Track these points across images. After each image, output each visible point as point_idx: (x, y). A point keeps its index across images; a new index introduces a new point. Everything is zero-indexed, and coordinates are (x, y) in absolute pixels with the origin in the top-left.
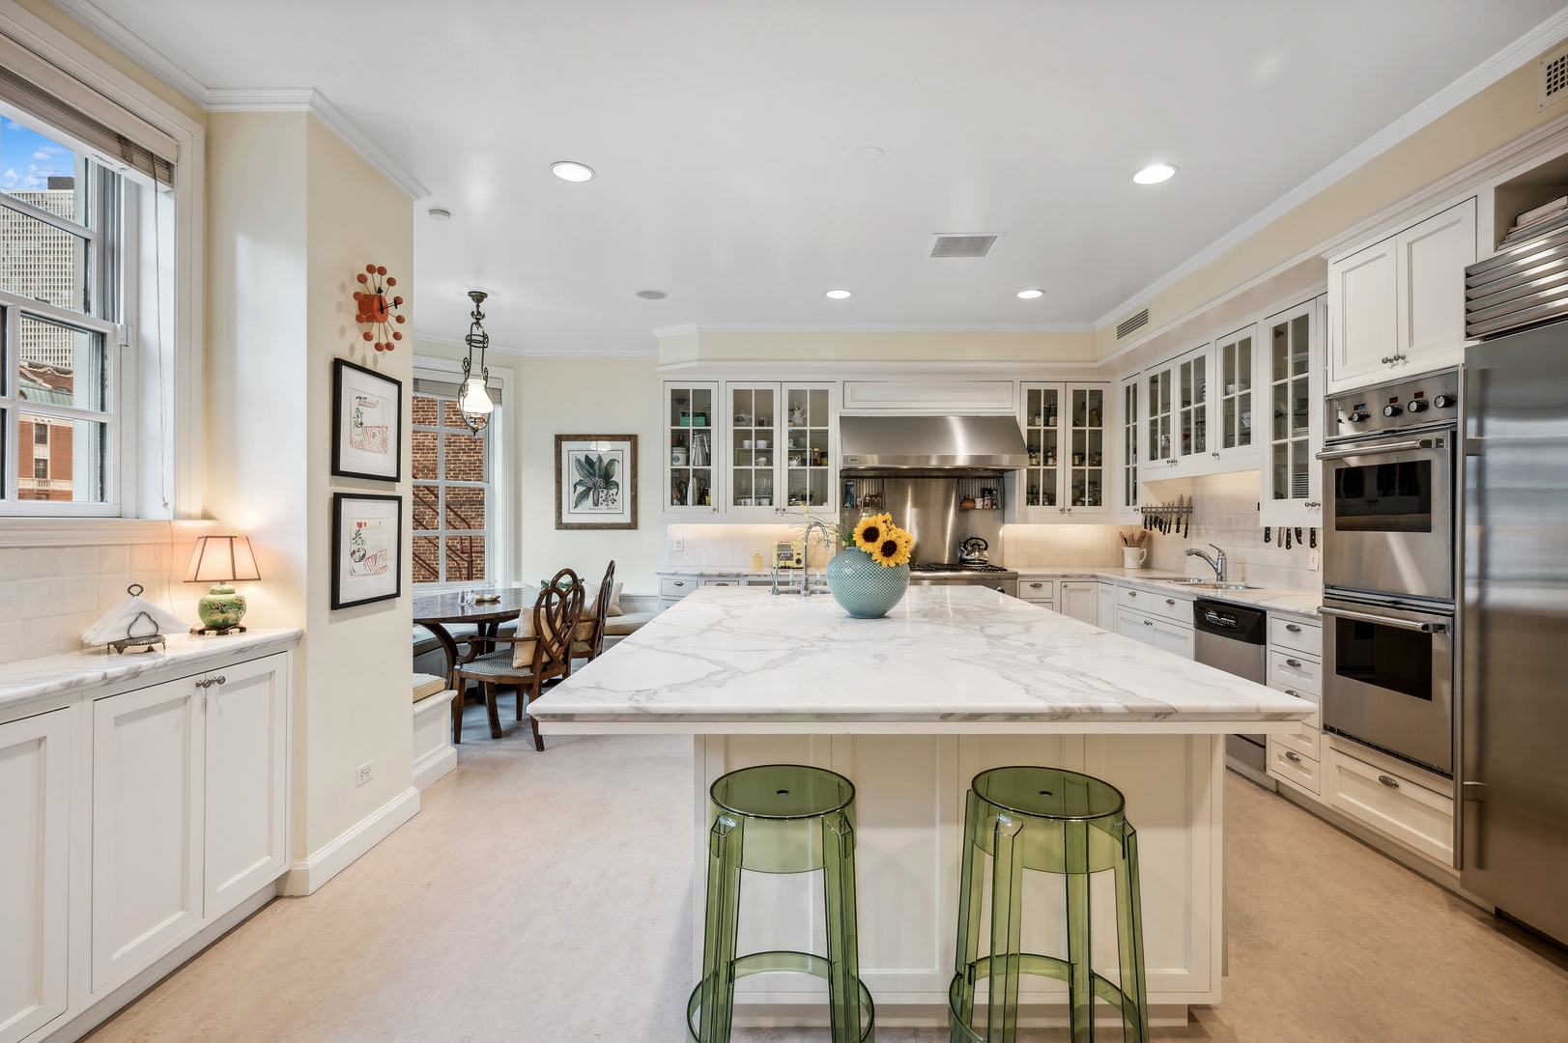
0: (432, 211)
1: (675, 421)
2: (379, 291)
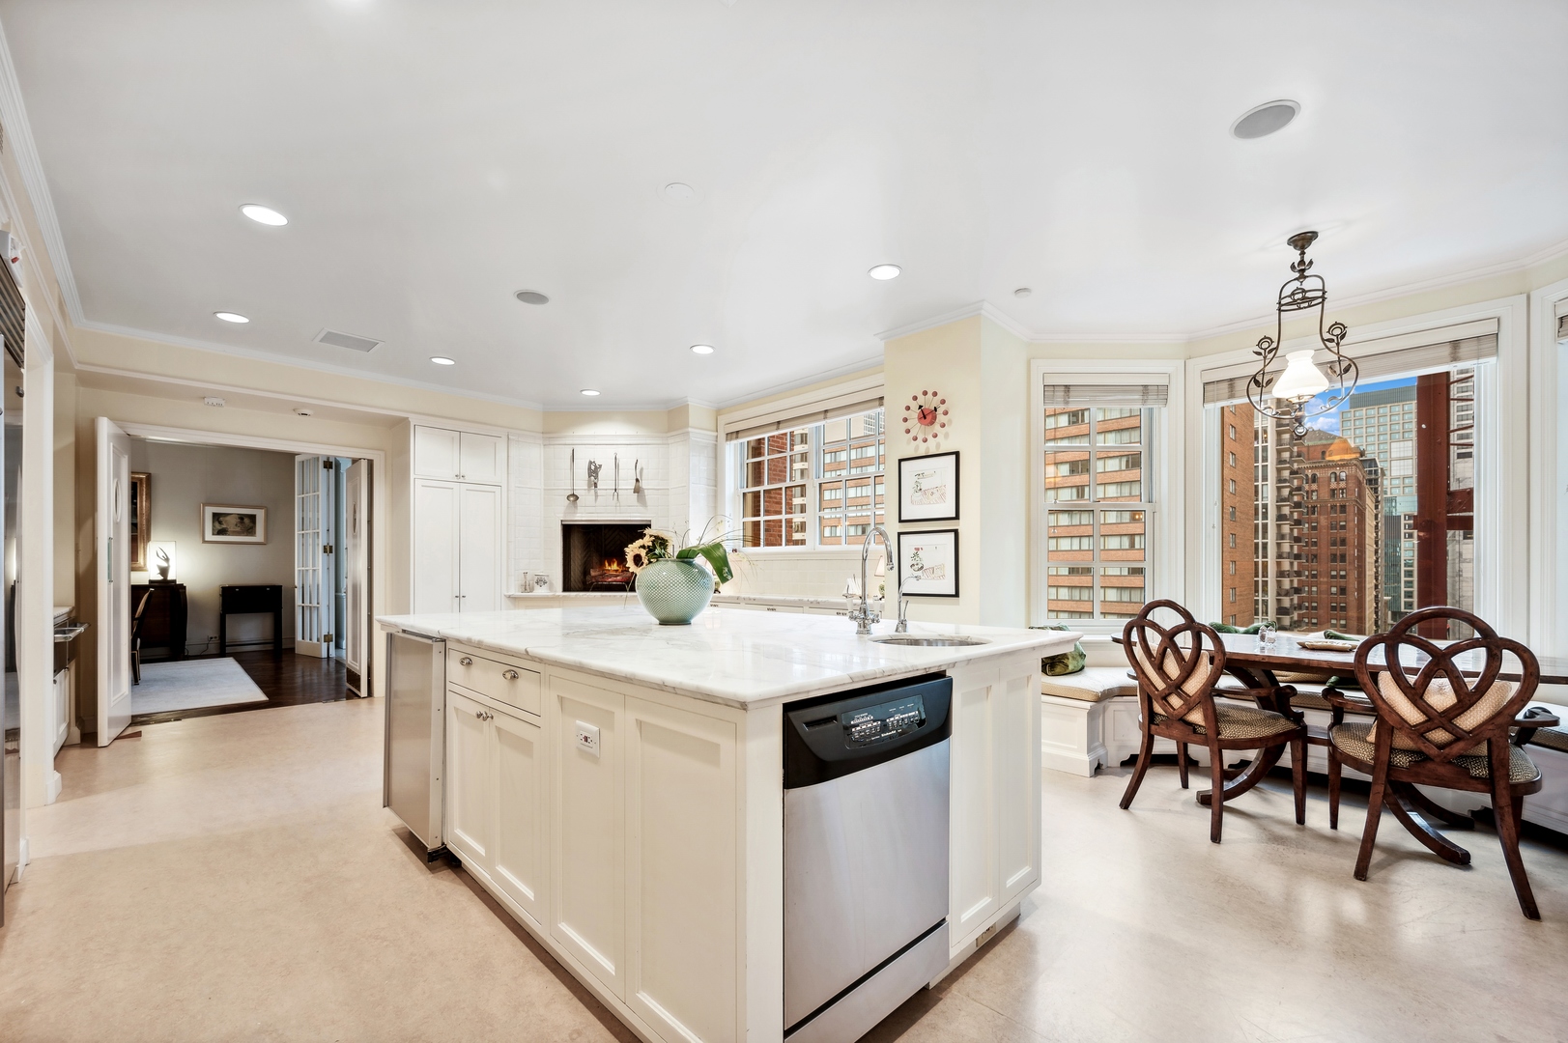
2: (920, 407)
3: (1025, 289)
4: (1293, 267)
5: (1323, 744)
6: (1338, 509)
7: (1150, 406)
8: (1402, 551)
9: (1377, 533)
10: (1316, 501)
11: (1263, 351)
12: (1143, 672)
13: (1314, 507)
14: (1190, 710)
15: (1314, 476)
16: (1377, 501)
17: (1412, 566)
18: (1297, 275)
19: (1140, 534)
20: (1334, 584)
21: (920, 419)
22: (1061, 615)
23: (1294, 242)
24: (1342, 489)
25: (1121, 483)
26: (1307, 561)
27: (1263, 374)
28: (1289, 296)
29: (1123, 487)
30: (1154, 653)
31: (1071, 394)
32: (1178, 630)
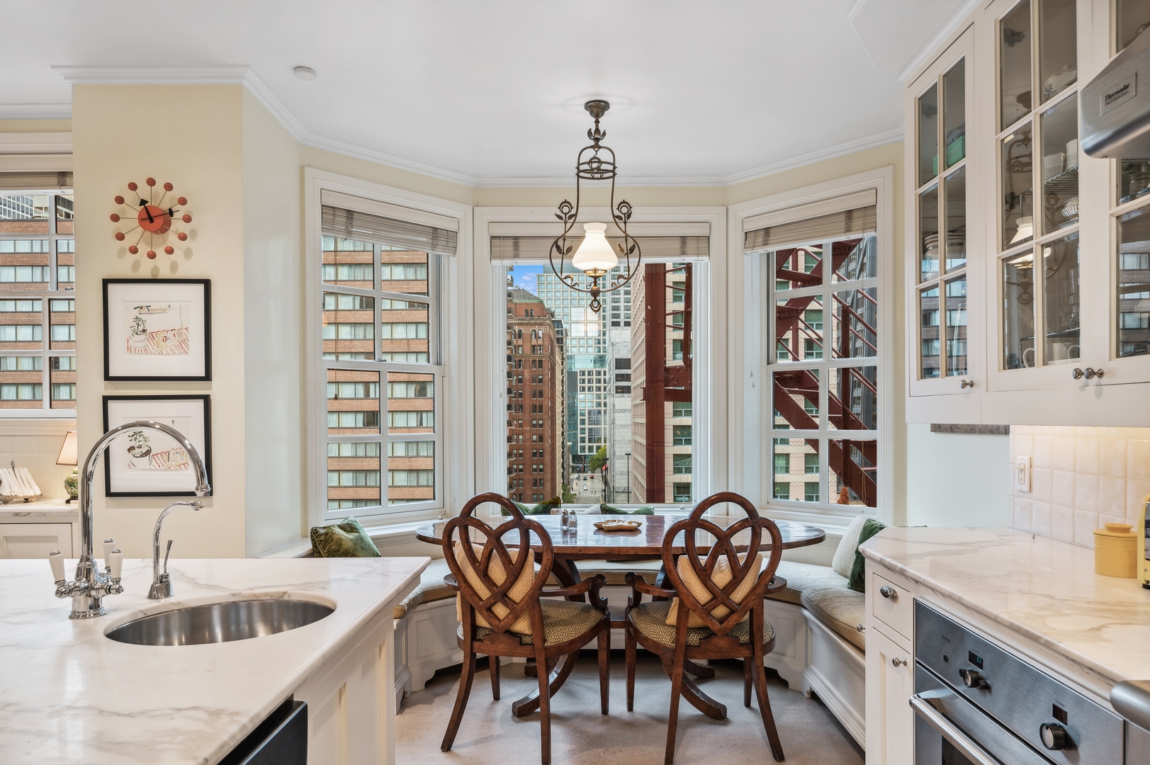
2: (143, 202)
3: (308, 69)
4: (589, 133)
5: (620, 627)
6: (537, 363)
7: (438, 253)
8: (579, 402)
9: (563, 386)
10: (521, 356)
11: (563, 216)
12: (466, 581)
13: (520, 361)
14: (516, 618)
15: (520, 331)
16: (563, 359)
17: (584, 415)
18: (592, 143)
19: (375, 382)
20: (535, 432)
21: (141, 220)
22: (344, 504)
23: (591, 106)
24: (540, 346)
25: (355, 324)
26: (515, 411)
27: (564, 240)
28: (588, 163)
29: (357, 329)
30: (479, 556)
31: (355, 222)
32: (505, 528)
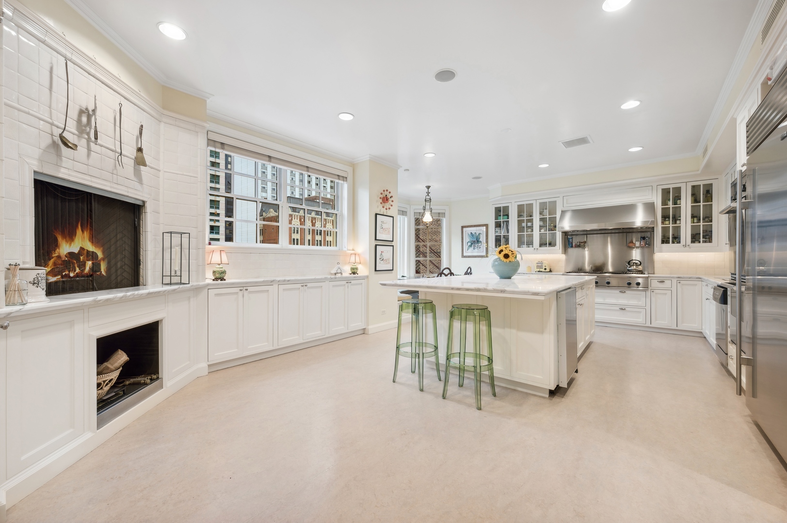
0: (405, 170)
1: (496, 218)
2: (386, 195)
